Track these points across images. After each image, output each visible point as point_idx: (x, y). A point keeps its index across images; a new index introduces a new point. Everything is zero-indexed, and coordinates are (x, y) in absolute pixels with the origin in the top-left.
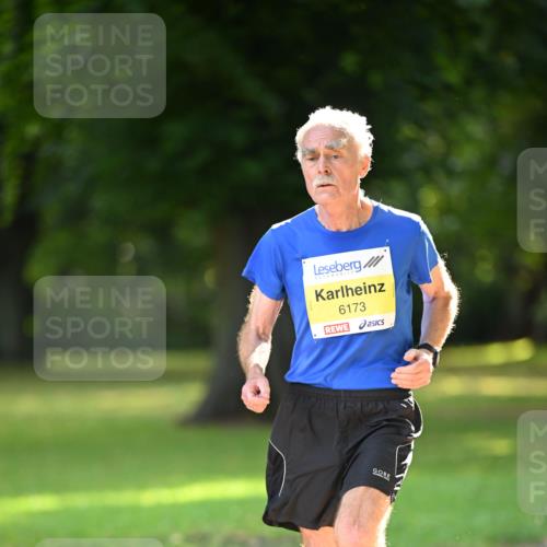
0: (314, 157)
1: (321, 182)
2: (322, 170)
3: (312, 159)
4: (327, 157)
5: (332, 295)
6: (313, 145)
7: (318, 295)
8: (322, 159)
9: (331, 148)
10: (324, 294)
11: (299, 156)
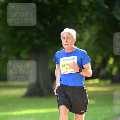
0: (64, 38)
1: (65, 44)
2: (66, 41)
3: (64, 39)
4: (67, 39)
5: (65, 65)
6: (64, 36)
7: (62, 65)
8: (66, 39)
9: (68, 37)
10: (64, 65)
11: (61, 38)
